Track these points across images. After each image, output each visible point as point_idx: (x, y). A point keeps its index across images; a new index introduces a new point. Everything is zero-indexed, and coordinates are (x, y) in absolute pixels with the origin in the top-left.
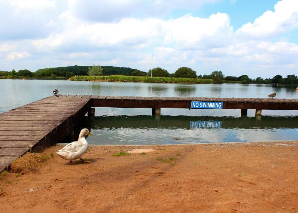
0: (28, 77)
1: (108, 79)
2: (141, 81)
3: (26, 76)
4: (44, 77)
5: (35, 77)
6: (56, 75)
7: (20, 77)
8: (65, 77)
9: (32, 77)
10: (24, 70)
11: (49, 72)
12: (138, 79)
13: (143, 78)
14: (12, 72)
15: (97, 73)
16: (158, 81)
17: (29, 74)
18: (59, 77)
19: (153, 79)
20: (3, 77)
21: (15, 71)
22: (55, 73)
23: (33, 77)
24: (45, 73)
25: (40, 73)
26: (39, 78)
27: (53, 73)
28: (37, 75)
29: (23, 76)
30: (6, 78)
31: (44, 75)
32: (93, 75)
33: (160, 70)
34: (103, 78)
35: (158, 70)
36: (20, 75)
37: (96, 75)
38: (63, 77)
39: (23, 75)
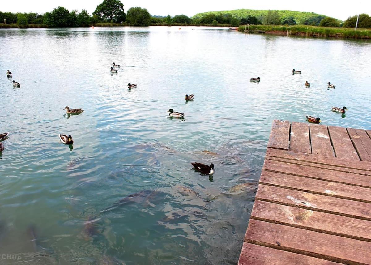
0: (185, 24)
1: (290, 31)
2: (338, 34)
3: (183, 23)
4: (204, 24)
5: (193, 24)
6: (219, 22)
7: (176, 24)
8: (230, 25)
9: (189, 24)
10: (181, 16)
11: (210, 17)
12: (333, 31)
13: (342, 31)
14: (168, 18)
15: (273, 21)
16: (365, 35)
17: (186, 19)
18: (222, 24)
19: (358, 33)
20: (157, 24)
21: (170, 17)
22: (217, 20)
23: (191, 24)
24: (205, 19)
25: (198, 18)
26: (198, 25)
27: (215, 20)
28: (195, 21)
29: (179, 23)
30: (160, 25)
31: (204, 21)
32: (268, 23)
33: (365, 18)
34: (282, 29)
35: (363, 18)
36: (176, 22)
37: (272, 23)
38: (228, 25)
39: (180, 21)
